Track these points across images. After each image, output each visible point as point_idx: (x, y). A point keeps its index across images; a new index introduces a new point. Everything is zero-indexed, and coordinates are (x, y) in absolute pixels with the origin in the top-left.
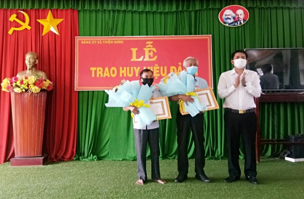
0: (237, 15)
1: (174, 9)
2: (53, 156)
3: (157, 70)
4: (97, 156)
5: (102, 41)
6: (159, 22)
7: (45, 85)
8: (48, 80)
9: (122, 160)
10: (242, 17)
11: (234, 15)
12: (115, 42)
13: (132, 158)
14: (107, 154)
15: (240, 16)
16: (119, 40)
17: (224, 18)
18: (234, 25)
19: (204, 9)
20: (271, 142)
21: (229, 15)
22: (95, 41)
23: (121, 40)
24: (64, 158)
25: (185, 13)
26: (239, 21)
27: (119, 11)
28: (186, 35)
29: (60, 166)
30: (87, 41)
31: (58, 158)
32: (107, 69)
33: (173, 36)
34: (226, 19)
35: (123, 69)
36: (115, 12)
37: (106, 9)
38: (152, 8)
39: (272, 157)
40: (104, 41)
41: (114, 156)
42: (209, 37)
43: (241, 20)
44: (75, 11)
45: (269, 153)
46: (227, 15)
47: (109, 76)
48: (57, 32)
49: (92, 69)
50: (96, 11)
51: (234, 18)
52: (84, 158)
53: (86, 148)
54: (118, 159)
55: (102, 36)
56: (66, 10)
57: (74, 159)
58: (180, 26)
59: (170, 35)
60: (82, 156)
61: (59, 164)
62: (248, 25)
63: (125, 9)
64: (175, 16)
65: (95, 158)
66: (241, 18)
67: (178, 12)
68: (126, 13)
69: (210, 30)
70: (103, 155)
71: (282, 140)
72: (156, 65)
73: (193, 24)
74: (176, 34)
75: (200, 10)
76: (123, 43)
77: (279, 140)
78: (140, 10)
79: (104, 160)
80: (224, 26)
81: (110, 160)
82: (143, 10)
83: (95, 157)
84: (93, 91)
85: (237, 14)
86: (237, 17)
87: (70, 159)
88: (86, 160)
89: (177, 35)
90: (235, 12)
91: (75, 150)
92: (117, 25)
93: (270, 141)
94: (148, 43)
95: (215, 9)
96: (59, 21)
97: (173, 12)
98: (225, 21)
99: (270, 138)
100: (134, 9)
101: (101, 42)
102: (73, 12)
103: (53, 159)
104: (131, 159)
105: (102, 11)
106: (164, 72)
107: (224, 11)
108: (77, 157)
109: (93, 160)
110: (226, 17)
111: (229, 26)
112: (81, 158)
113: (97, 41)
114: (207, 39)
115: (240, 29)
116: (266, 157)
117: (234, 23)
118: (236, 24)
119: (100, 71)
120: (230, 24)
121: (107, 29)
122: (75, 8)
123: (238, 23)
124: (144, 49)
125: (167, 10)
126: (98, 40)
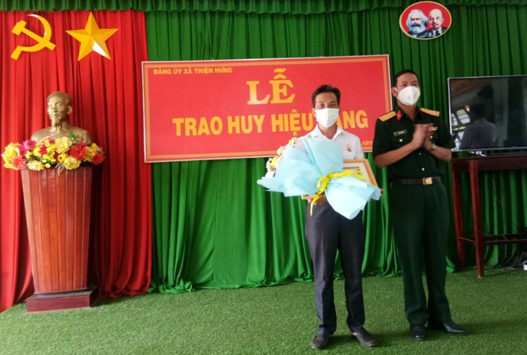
0: (430, 20)
1: (322, 9)
2: (108, 288)
3: (296, 119)
4: (192, 282)
5: (193, 69)
6: (295, 33)
7: (89, 154)
8: (94, 145)
9: (239, 288)
10: (439, 22)
11: (425, 19)
12: (217, 71)
13: (257, 283)
14: (211, 278)
15: (435, 21)
16: (224, 67)
17: (409, 24)
18: (427, 37)
19: (374, 8)
20: (497, 241)
21: (417, 19)
22: (180, 68)
23: (228, 67)
24: (130, 291)
25: (341, 15)
26: (435, 29)
27: (221, 14)
28: (344, 55)
29: (125, 306)
30: (165, 69)
31: (118, 292)
32: (203, 121)
33: (321, 57)
34: (413, 26)
35: (234, 120)
36: (215, 16)
37: (198, 9)
38: (282, 8)
39: (500, 266)
40: (196, 70)
41: (224, 282)
42: (385, 59)
43: (438, 28)
44: (139, 15)
45: (495, 259)
46: (414, 19)
47: (208, 133)
48: (106, 53)
49: (175, 121)
50: (179, 13)
51: (426, 24)
52: (167, 288)
53: (170, 268)
54: (231, 286)
55: (192, 60)
56: (121, 11)
57: (150, 290)
58: (334, 41)
59: (315, 56)
60: (163, 284)
61: (122, 303)
62: (450, 35)
63: (234, 9)
64: (323, 21)
65: (189, 288)
66: (438, 25)
67: (329, 14)
68: (235, 18)
69: (386, 46)
70: (203, 279)
71: (516, 236)
72: (294, 111)
73: (356, 35)
74: (327, 54)
75: (366, 11)
76: (231, 71)
77: (510, 236)
78: (262, 11)
79: (206, 289)
80: (410, 38)
81: (216, 288)
82: (266, 11)
83: (188, 284)
84: (180, 162)
85: (430, 17)
86: (431, 22)
87: (142, 292)
88: (172, 291)
89: (329, 56)
90: (427, 13)
91: (149, 274)
92: (219, 39)
93: (495, 237)
94: (276, 70)
95: (393, 9)
96: (110, 32)
97: (320, 15)
98: (411, 29)
99: (496, 233)
100: (251, 10)
101: (190, 72)
102: (136, 16)
103: (109, 293)
104: (257, 285)
105: (190, 13)
106: (308, 124)
107: (408, 12)
108: (155, 287)
109: (185, 290)
110: (413, 22)
111: (418, 38)
112: (161, 287)
113: (183, 69)
114: (381, 63)
115: (437, 43)
116: (491, 266)
117: (426, 34)
118: (430, 34)
119: (191, 124)
120: (419, 35)
121: (202, 47)
122: (140, 9)
123: (432, 34)
124: (271, 82)
125: (309, 11)
126: (186, 68)
